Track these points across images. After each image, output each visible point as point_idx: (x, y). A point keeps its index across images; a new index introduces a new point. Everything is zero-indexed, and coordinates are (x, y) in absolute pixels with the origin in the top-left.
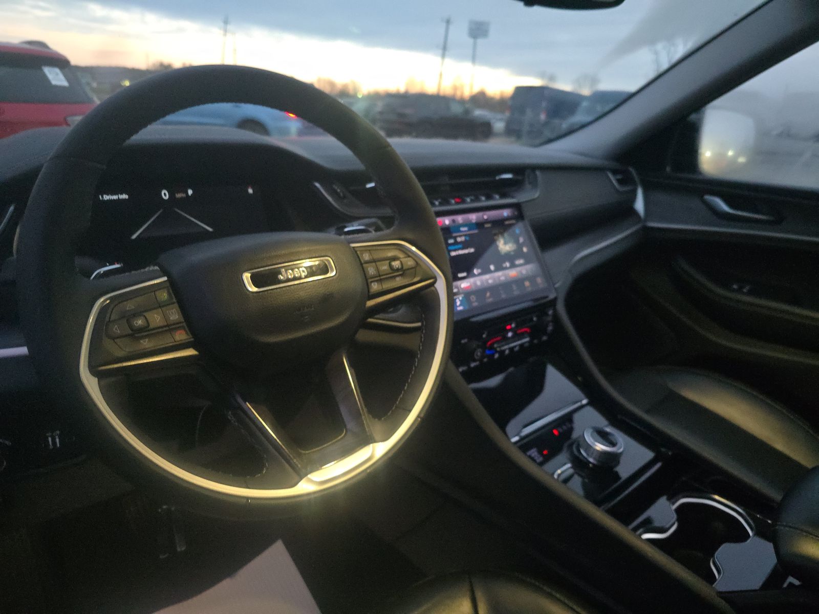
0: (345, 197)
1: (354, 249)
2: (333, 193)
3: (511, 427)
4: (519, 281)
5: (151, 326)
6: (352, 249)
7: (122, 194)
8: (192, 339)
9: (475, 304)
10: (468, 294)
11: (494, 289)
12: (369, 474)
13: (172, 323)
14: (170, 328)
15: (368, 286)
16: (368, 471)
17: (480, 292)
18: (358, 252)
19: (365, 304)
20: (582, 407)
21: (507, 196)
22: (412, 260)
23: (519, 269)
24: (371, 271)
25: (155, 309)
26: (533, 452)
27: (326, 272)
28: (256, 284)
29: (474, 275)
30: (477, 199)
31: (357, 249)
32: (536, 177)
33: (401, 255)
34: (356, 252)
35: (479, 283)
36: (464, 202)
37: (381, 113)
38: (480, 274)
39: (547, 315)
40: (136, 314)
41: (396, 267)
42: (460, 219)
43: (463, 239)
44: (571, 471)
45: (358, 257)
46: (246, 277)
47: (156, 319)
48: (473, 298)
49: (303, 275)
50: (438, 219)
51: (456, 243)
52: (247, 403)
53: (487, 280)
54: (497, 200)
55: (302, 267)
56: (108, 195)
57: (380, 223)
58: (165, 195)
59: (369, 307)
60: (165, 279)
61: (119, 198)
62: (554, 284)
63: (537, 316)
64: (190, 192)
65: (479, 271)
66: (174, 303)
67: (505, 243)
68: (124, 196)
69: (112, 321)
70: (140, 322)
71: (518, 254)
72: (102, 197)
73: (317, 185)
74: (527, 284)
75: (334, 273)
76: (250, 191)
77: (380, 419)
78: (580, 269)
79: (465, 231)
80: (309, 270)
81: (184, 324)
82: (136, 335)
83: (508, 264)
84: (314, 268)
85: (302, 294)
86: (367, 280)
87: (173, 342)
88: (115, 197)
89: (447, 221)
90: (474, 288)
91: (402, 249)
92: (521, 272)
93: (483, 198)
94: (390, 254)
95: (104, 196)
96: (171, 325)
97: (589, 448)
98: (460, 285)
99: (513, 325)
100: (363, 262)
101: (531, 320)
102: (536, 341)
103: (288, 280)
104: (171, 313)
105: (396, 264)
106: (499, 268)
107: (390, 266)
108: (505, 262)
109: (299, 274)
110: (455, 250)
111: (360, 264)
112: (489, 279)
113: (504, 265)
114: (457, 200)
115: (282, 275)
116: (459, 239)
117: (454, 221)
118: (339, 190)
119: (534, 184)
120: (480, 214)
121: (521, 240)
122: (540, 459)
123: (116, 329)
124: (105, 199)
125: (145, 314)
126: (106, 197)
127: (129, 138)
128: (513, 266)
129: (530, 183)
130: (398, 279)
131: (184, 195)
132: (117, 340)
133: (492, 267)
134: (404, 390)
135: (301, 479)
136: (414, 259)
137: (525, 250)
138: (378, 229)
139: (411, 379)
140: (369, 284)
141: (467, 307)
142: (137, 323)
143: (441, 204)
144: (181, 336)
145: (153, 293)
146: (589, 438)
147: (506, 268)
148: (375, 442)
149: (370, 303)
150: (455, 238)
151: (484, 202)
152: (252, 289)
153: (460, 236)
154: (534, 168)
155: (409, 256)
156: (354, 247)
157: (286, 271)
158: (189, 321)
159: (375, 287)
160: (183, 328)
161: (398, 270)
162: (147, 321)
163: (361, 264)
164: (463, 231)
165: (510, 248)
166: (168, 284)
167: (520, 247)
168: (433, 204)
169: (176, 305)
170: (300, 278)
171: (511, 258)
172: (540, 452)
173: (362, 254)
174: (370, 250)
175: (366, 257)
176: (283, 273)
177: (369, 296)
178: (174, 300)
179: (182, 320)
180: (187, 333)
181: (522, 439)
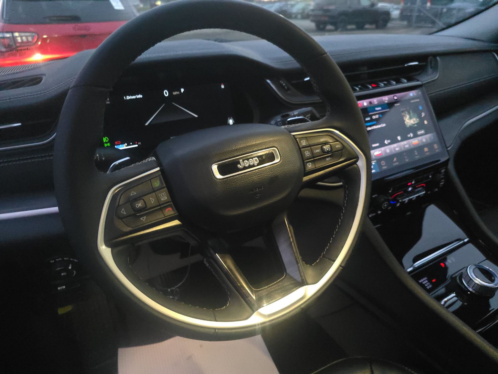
0: (288, 89)
1: (294, 137)
2: (280, 87)
3: (407, 259)
4: (420, 148)
5: (148, 206)
6: (292, 136)
7: (138, 95)
8: (177, 214)
9: (385, 168)
10: (379, 160)
11: (399, 155)
12: (303, 309)
13: (162, 203)
14: (161, 207)
15: (304, 165)
16: (302, 306)
17: (388, 158)
18: (297, 139)
19: (302, 179)
20: (465, 244)
21: (414, 80)
22: (340, 144)
23: (420, 138)
24: (307, 154)
25: (150, 193)
26: (424, 281)
27: (274, 160)
28: (221, 173)
29: (385, 145)
30: (389, 84)
31: (296, 137)
32: (436, 61)
33: (330, 140)
34: (296, 139)
35: (388, 151)
36: (378, 87)
37: (313, 10)
38: (389, 144)
39: (440, 173)
40: (137, 199)
41: (326, 150)
42: (375, 101)
43: (377, 116)
44: (456, 298)
45: (297, 142)
46: (215, 168)
47: (151, 200)
48: (383, 163)
49: (256, 163)
50: (359, 102)
51: (372, 120)
52: (216, 254)
53: (395, 148)
54: (406, 84)
55: (254, 157)
56: (129, 96)
57: (315, 111)
58: (166, 93)
59: (305, 181)
60: (158, 169)
61: (136, 97)
62: (447, 148)
63: (431, 175)
64: (182, 90)
65: (389, 141)
66: (164, 188)
67: (410, 118)
68: (140, 96)
69: (121, 205)
70: (139, 205)
71: (420, 126)
72: (126, 98)
73: (268, 81)
74: (426, 149)
75: (278, 160)
76: (223, 87)
77: (311, 264)
78: (467, 134)
79: (379, 110)
80: (260, 159)
81: (172, 203)
82: (138, 215)
83: (412, 135)
84: (264, 157)
85: (255, 178)
86: (303, 161)
87: (164, 217)
88: (134, 97)
89: (365, 103)
90: (384, 155)
91: (332, 135)
92: (422, 141)
93: (394, 83)
94: (322, 140)
95: (127, 97)
96: (162, 205)
97: (470, 280)
98: (374, 154)
99: (413, 182)
100: (301, 147)
101: (428, 177)
102: (429, 193)
103: (245, 168)
104: (162, 196)
105: (327, 148)
106: (405, 138)
107: (322, 150)
108: (409, 134)
109: (253, 163)
110: (370, 126)
111: (298, 148)
112: (396, 147)
113: (409, 136)
114: (374, 85)
115: (241, 165)
116: (374, 117)
117: (370, 103)
118: (284, 85)
119: (435, 68)
120: (391, 96)
121: (423, 115)
122: (429, 287)
123: (123, 211)
124: (128, 99)
125: (144, 198)
126: (128, 98)
127: (134, 60)
128: (416, 136)
129: (431, 68)
130: (328, 159)
131: (178, 93)
132: (124, 220)
133: (399, 138)
134: (330, 243)
135: (253, 312)
136: (341, 143)
137: (426, 122)
138: (313, 118)
139: (335, 235)
140: (305, 163)
141: (378, 171)
142: (137, 206)
143: (361, 89)
144: (169, 212)
145: (150, 181)
146: (470, 273)
147: (410, 138)
148: (307, 284)
149: (306, 179)
150: (371, 116)
151: (395, 86)
152: (218, 176)
153: (375, 115)
154: (435, 55)
155: (337, 141)
156: (294, 135)
157: (243, 161)
158: (175, 201)
159: (310, 166)
160: (170, 206)
161: (328, 152)
162: (145, 203)
163: (300, 149)
164: (377, 111)
165: (414, 121)
166: (160, 173)
167: (422, 120)
168: (355, 90)
169: (166, 189)
170: (254, 166)
171: (414, 129)
172: (430, 281)
173: (300, 141)
174: (306, 137)
175: (304, 143)
176: (241, 163)
177: (305, 173)
178: (165, 185)
179: (170, 200)
180: (173, 209)
181: (415, 269)
